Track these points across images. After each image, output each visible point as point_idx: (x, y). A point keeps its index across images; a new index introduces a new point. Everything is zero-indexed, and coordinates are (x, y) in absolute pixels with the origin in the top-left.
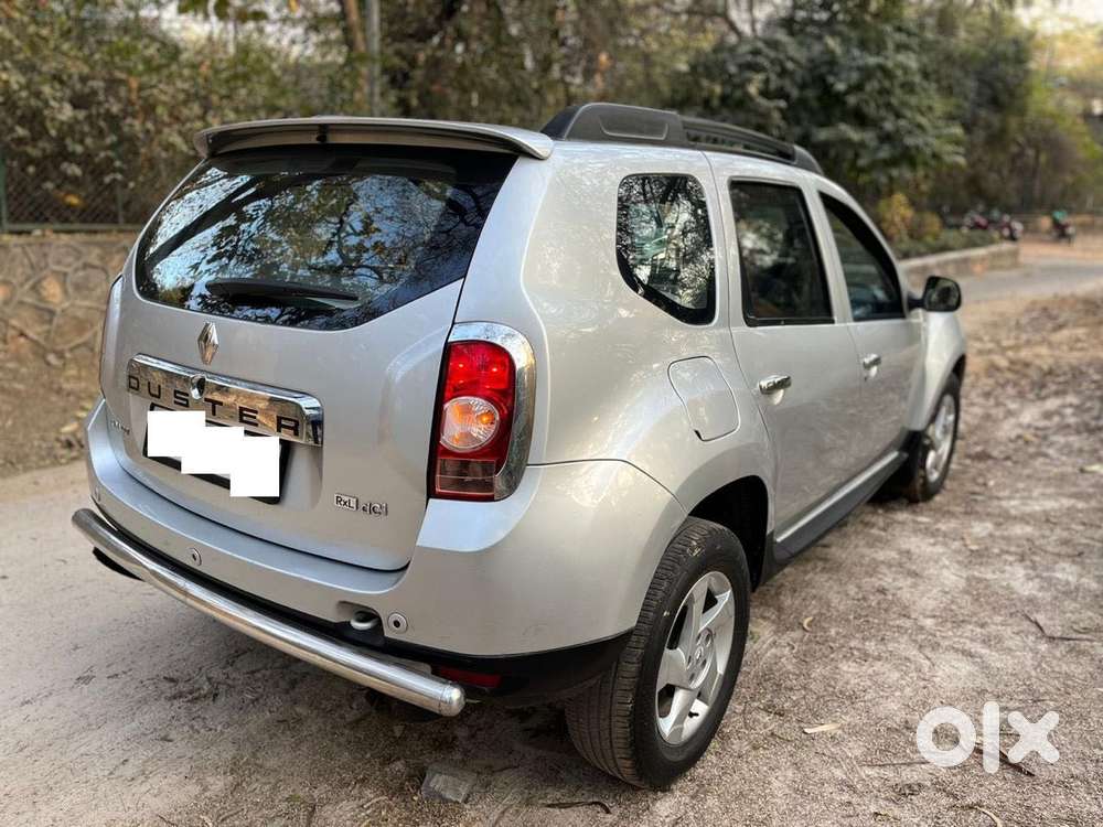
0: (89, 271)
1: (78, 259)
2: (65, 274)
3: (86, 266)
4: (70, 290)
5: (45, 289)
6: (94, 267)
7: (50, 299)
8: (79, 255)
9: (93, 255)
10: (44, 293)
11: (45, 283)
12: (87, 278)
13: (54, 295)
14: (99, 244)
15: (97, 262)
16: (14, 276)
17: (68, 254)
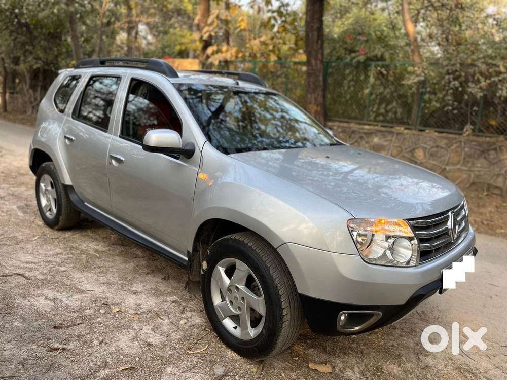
0: (439, 149)
1: (435, 143)
2: (426, 148)
3: (437, 147)
4: (427, 155)
5: (416, 153)
6: (442, 148)
7: (417, 157)
8: (435, 141)
9: (443, 143)
10: (415, 154)
11: (416, 151)
12: (437, 152)
13: (420, 156)
14: (446, 138)
15: (444, 146)
16: (404, 145)
17: (430, 140)
